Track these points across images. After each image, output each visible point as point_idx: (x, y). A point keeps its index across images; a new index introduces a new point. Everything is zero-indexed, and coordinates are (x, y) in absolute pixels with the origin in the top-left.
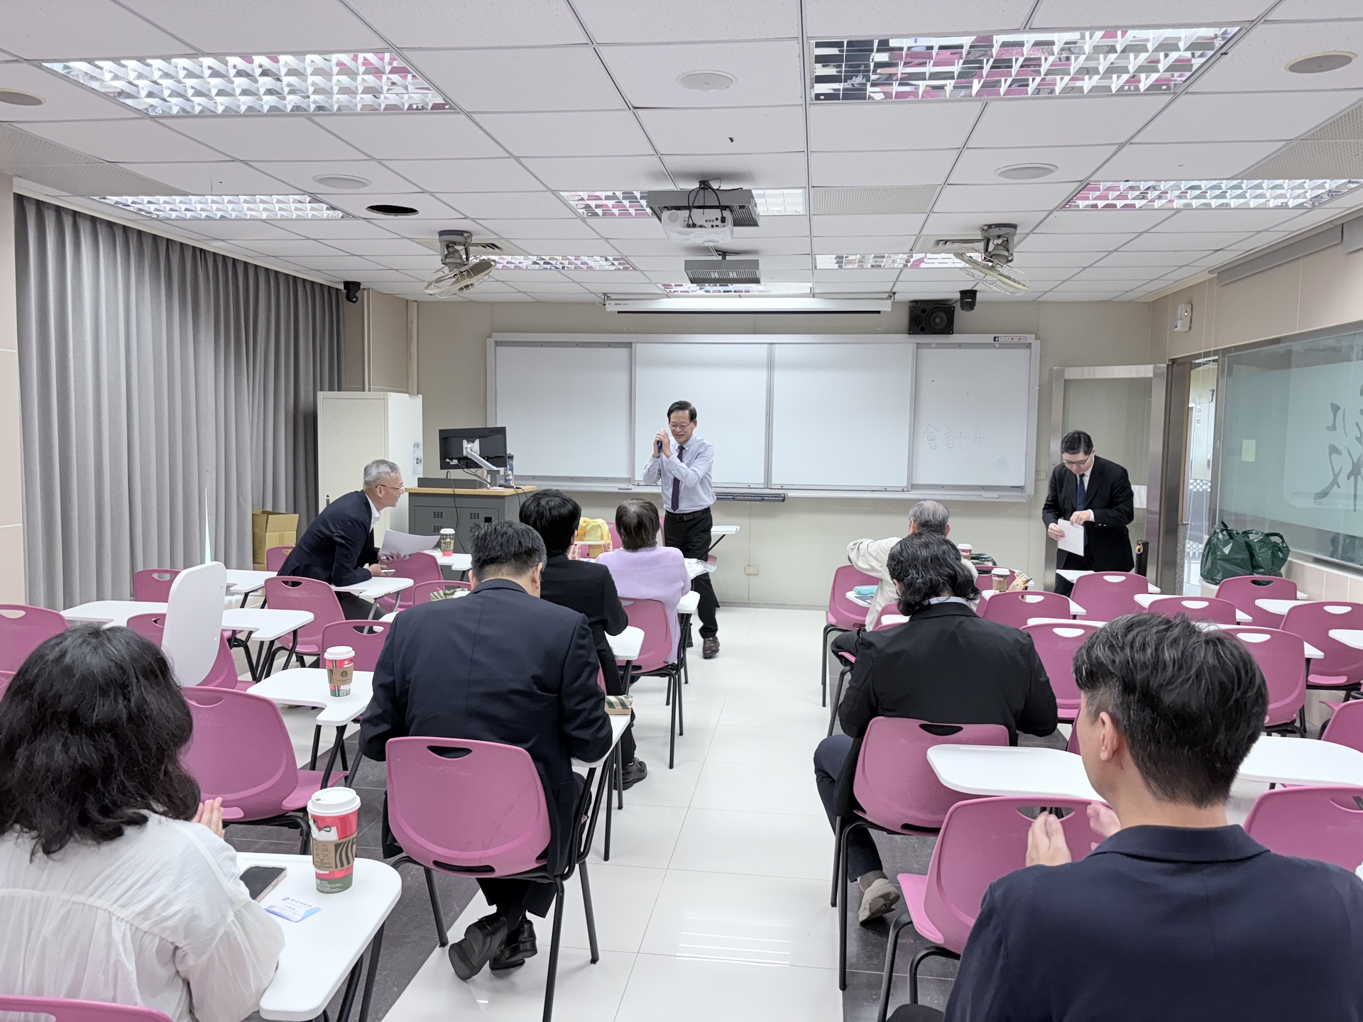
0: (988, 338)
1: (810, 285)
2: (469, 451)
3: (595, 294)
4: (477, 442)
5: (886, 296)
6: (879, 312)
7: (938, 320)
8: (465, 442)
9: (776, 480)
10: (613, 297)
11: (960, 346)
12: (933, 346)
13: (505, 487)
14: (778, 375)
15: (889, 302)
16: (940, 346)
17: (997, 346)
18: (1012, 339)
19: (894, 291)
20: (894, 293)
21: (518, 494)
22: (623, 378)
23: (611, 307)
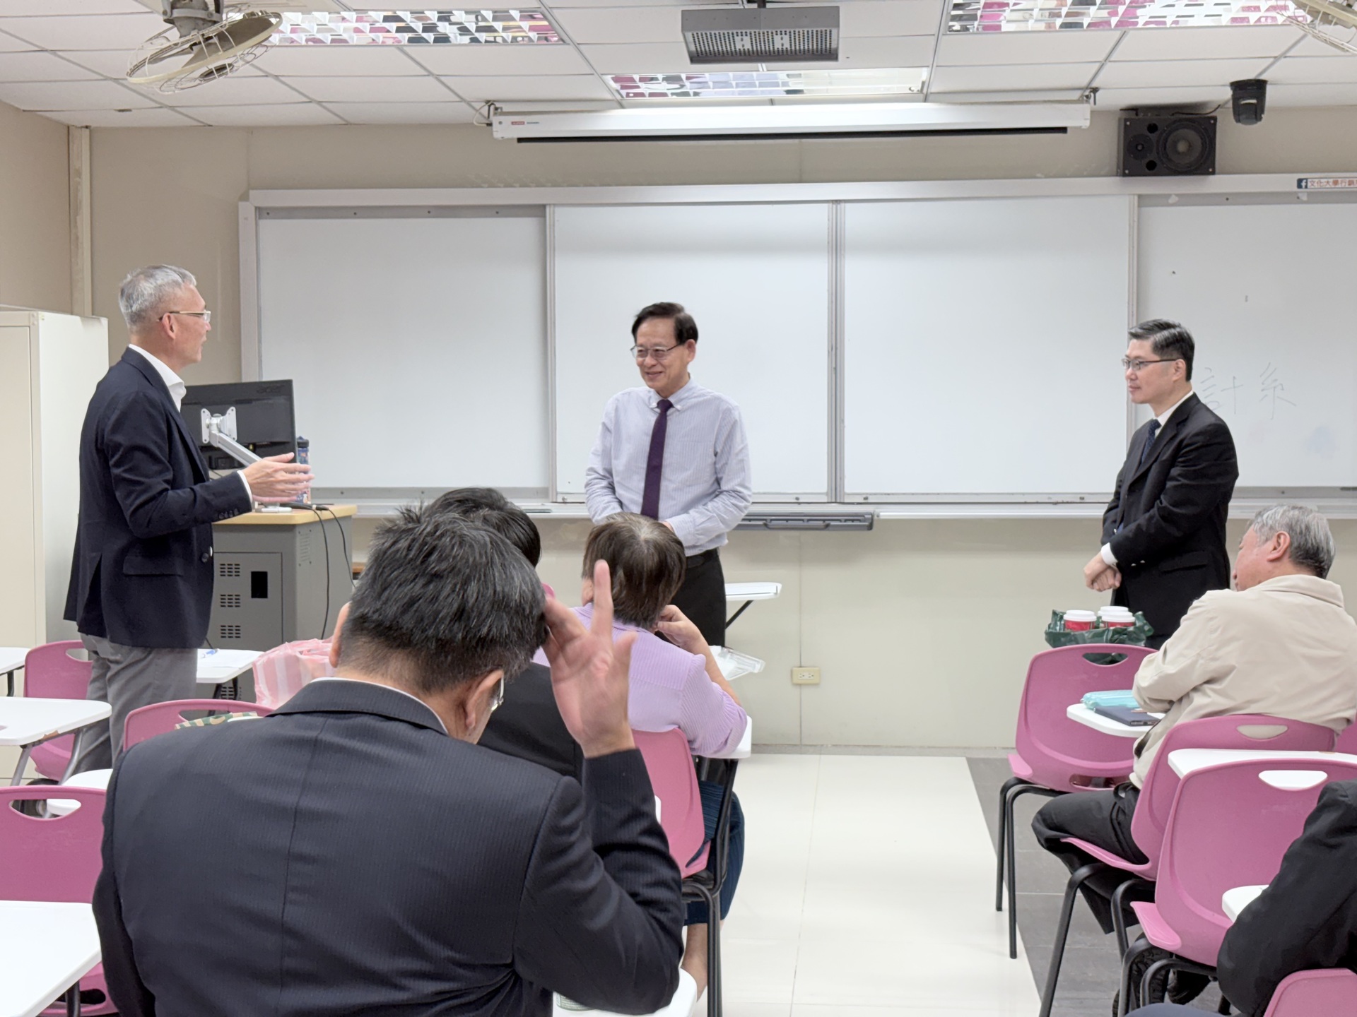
0: (1286, 182)
1: (924, 74)
2: (215, 431)
3: (469, 103)
4: (232, 413)
5: (1076, 95)
6: (1063, 130)
7: (1182, 147)
8: (205, 415)
9: (854, 484)
10: (506, 108)
11: (1227, 199)
12: (1171, 201)
13: (294, 507)
14: (855, 269)
15: (1086, 108)
16: (1186, 200)
17: (1304, 198)
18: (1336, 183)
19: (1094, 85)
20: (1095, 90)
21: (321, 521)
22: (526, 281)
23: (505, 130)
